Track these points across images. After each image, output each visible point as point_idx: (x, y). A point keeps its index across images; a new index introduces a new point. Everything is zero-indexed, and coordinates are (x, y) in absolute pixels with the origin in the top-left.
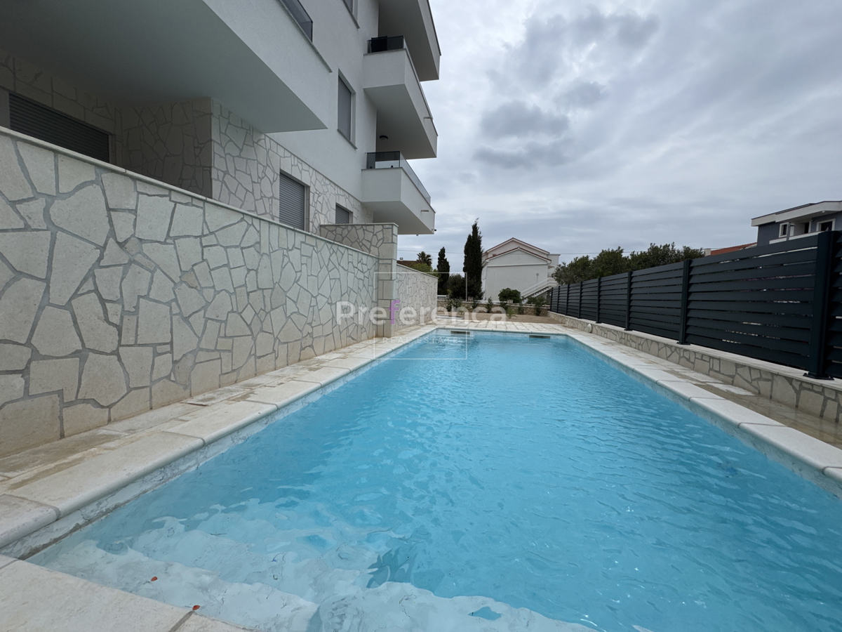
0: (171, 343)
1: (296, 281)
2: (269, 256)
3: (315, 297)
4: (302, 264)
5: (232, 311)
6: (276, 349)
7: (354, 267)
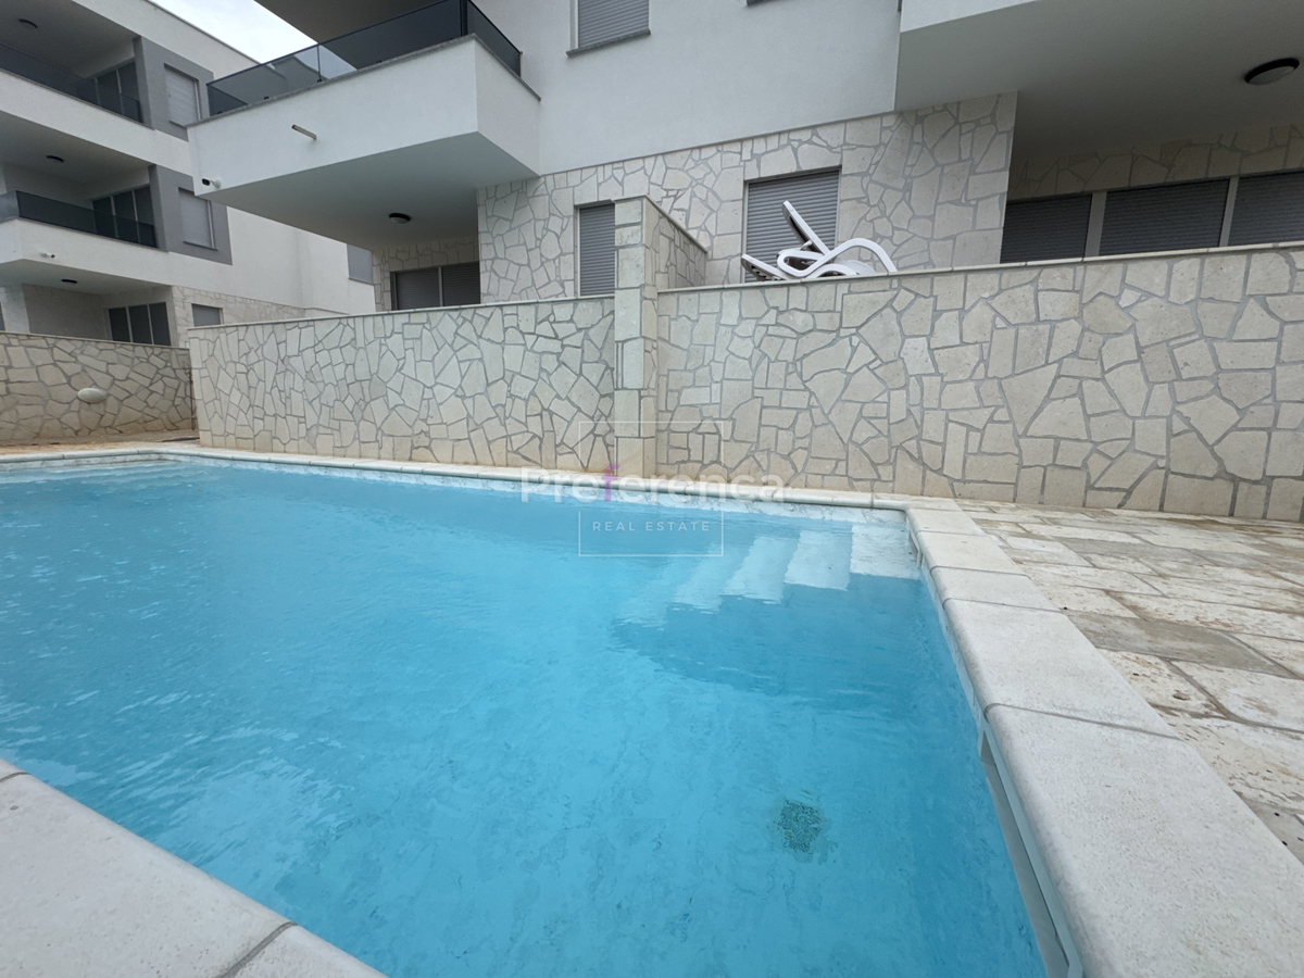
0: (305, 417)
1: (399, 370)
2: (365, 349)
3: (431, 388)
4: (406, 350)
5: (336, 400)
6: (379, 438)
7: (523, 334)
